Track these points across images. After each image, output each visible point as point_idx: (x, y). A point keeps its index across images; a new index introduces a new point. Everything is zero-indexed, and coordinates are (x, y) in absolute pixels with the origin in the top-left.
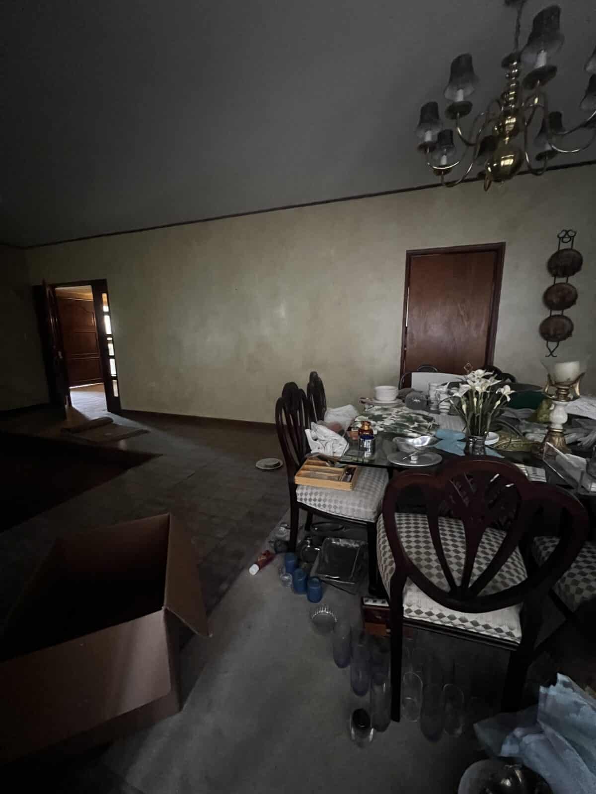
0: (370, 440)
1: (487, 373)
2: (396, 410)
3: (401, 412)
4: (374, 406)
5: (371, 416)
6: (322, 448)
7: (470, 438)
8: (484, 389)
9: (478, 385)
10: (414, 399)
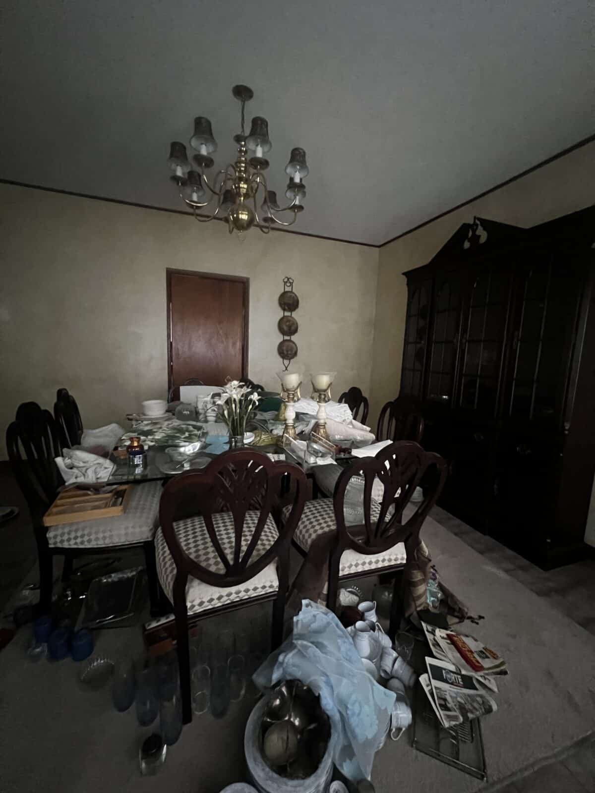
0: (141, 455)
1: (241, 384)
2: (166, 423)
3: (172, 424)
4: (142, 422)
5: (139, 432)
6: (81, 476)
7: (233, 438)
8: (239, 396)
9: (235, 394)
10: (184, 411)
